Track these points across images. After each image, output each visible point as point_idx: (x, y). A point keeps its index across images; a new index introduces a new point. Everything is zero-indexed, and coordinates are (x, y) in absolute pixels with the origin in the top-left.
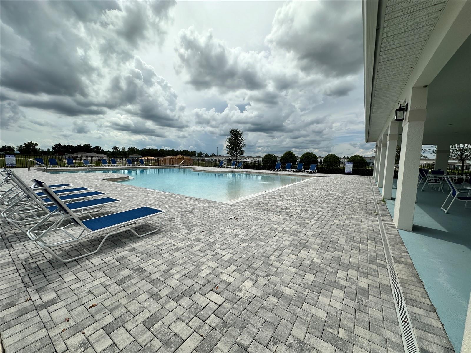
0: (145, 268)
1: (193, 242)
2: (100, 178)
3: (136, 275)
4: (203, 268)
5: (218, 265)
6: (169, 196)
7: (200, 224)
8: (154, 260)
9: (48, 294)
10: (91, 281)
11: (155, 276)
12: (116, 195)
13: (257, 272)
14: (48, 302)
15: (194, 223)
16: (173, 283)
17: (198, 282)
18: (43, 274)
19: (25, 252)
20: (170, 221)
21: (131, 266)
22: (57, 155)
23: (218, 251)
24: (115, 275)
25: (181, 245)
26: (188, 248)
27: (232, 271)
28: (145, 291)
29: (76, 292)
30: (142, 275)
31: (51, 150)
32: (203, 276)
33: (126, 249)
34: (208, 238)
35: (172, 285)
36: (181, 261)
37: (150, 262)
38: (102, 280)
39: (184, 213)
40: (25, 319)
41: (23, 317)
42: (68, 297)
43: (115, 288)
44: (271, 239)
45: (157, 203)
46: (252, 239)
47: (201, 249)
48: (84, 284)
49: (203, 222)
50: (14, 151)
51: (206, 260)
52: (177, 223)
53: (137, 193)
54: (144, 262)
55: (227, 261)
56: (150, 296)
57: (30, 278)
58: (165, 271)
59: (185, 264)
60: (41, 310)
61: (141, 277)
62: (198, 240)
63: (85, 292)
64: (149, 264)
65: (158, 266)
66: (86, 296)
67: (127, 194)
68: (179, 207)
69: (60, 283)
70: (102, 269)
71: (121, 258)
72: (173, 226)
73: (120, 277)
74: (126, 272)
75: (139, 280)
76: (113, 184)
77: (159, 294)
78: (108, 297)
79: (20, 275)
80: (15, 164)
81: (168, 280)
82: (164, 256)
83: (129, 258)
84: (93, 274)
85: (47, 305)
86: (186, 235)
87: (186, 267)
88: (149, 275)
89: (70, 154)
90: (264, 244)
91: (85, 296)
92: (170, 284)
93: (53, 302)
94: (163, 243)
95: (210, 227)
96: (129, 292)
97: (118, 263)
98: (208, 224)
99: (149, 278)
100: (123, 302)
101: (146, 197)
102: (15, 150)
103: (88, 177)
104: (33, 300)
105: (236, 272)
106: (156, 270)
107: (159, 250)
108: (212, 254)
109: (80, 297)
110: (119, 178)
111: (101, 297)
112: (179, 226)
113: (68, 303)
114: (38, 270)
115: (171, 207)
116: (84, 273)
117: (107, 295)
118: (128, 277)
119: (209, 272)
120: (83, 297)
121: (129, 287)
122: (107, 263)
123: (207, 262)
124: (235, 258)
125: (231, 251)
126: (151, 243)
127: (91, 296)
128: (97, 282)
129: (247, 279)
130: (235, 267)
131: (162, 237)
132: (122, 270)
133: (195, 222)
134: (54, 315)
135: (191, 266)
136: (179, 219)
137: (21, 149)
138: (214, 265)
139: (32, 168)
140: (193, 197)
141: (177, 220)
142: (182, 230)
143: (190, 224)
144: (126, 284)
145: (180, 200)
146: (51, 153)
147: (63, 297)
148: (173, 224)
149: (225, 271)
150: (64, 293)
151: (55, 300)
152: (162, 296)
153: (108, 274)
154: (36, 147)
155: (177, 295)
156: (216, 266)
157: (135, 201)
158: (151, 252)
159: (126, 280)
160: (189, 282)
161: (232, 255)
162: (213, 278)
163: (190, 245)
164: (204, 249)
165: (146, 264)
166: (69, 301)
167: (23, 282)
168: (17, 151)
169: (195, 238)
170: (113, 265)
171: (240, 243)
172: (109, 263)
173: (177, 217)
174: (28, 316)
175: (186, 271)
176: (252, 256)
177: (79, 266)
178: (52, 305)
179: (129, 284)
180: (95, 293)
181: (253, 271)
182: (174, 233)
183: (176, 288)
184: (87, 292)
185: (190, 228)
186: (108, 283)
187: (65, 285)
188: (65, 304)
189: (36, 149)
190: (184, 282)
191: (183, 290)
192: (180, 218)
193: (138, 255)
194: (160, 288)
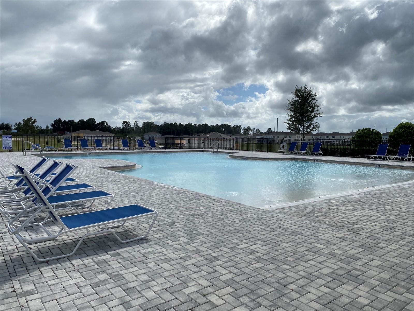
0: (124, 276)
1: (189, 254)
2: (99, 166)
3: (113, 281)
4: (190, 285)
5: (211, 284)
6: (179, 193)
7: (207, 233)
8: (136, 269)
9: (28, 285)
10: (67, 280)
11: (131, 285)
12: (113, 188)
13: (259, 300)
14: (26, 292)
15: (201, 231)
16: (150, 294)
17: (179, 298)
18: (26, 267)
19: (12, 244)
20: (169, 226)
21: (109, 272)
22: (56, 134)
23: (218, 268)
24: (92, 278)
25: (173, 256)
26: (180, 261)
27: (226, 293)
28: (117, 297)
29: (51, 288)
30: (119, 282)
31: (50, 127)
32: (187, 293)
33: (109, 253)
34: (210, 252)
35: (148, 297)
36: (166, 274)
37: (131, 270)
38: (78, 281)
39: (191, 217)
40: (8, 302)
41: (7, 300)
42: (44, 291)
43: (89, 290)
44: (303, 263)
45: (160, 202)
46: (273, 260)
47: (196, 264)
48: (60, 282)
49: (212, 231)
50: (11, 129)
51: (198, 276)
52: (178, 228)
53: (140, 187)
54: (124, 268)
55: (224, 282)
56: (121, 303)
57: (15, 269)
58: (145, 281)
59: (170, 277)
60: (20, 298)
61: (117, 283)
62: (198, 252)
63: (59, 289)
64: (129, 272)
65: (139, 275)
66: (60, 292)
67: (126, 189)
68: (187, 209)
69: (39, 278)
70: (79, 270)
71: (102, 261)
72: (171, 232)
73: (96, 280)
74: (103, 276)
75: (114, 286)
76: (114, 175)
77: (130, 303)
78: (80, 297)
79: (7, 265)
80: (11, 147)
81: (145, 291)
82: (149, 266)
83: (110, 263)
84: (70, 273)
85: (26, 294)
86: (183, 245)
87: (170, 281)
88: (126, 283)
89: (70, 132)
90: (288, 267)
91: (58, 293)
92: (145, 295)
93: (30, 293)
94: (153, 251)
95: (219, 238)
96: (101, 296)
97: (97, 267)
98: (219, 234)
99: (125, 286)
100: (93, 303)
101: (150, 193)
102: (13, 128)
103: (86, 164)
104: (15, 288)
105: (230, 295)
106: (135, 278)
107: (145, 258)
108: (208, 271)
109: (54, 293)
110: (123, 167)
111: (73, 296)
112: (179, 233)
113: (43, 296)
114: (22, 262)
115: (177, 208)
116: (63, 271)
117: (79, 295)
118: (104, 281)
119: (196, 290)
120: (57, 293)
121: (102, 291)
122: (87, 265)
123: (197, 279)
124: (237, 279)
125: (236, 271)
126: (138, 249)
127: (64, 294)
128: (72, 282)
129: (241, 305)
130: (232, 290)
131: (154, 244)
132: (99, 274)
133: (203, 229)
134: (30, 303)
135: (176, 281)
136: (183, 225)
137: (19, 127)
138: (205, 283)
139: (28, 153)
140: (211, 196)
141: (179, 225)
142: (182, 239)
143: (194, 232)
144: (100, 288)
145: (193, 199)
146: (49, 132)
147: (40, 290)
148: (172, 230)
149: (216, 293)
150: (41, 287)
151: (32, 291)
152: (133, 305)
153: (85, 276)
154: (35, 124)
155: (150, 307)
156: (207, 285)
157: (134, 197)
158: (135, 260)
159: (101, 284)
160: (167, 296)
161: (234, 275)
162: (198, 297)
163: (184, 257)
164: (199, 264)
165: (125, 271)
166: (44, 294)
167: (9, 272)
168: (15, 129)
169: (195, 249)
170: (91, 268)
171: (253, 263)
172: (88, 265)
173: (180, 221)
174: (10, 300)
175: (168, 285)
176: (262, 281)
177: (59, 265)
178: (30, 295)
179: (103, 288)
180: (69, 292)
181: (255, 297)
182: (169, 241)
183: (151, 300)
184: (61, 289)
185: (191, 237)
186: (82, 285)
187: (43, 280)
188: (40, 296)
189: (34, 127)
190: (162, 296)
191: (158, 303)
192: (184, 223)
193: (120, 261)
194: (133, 298)
